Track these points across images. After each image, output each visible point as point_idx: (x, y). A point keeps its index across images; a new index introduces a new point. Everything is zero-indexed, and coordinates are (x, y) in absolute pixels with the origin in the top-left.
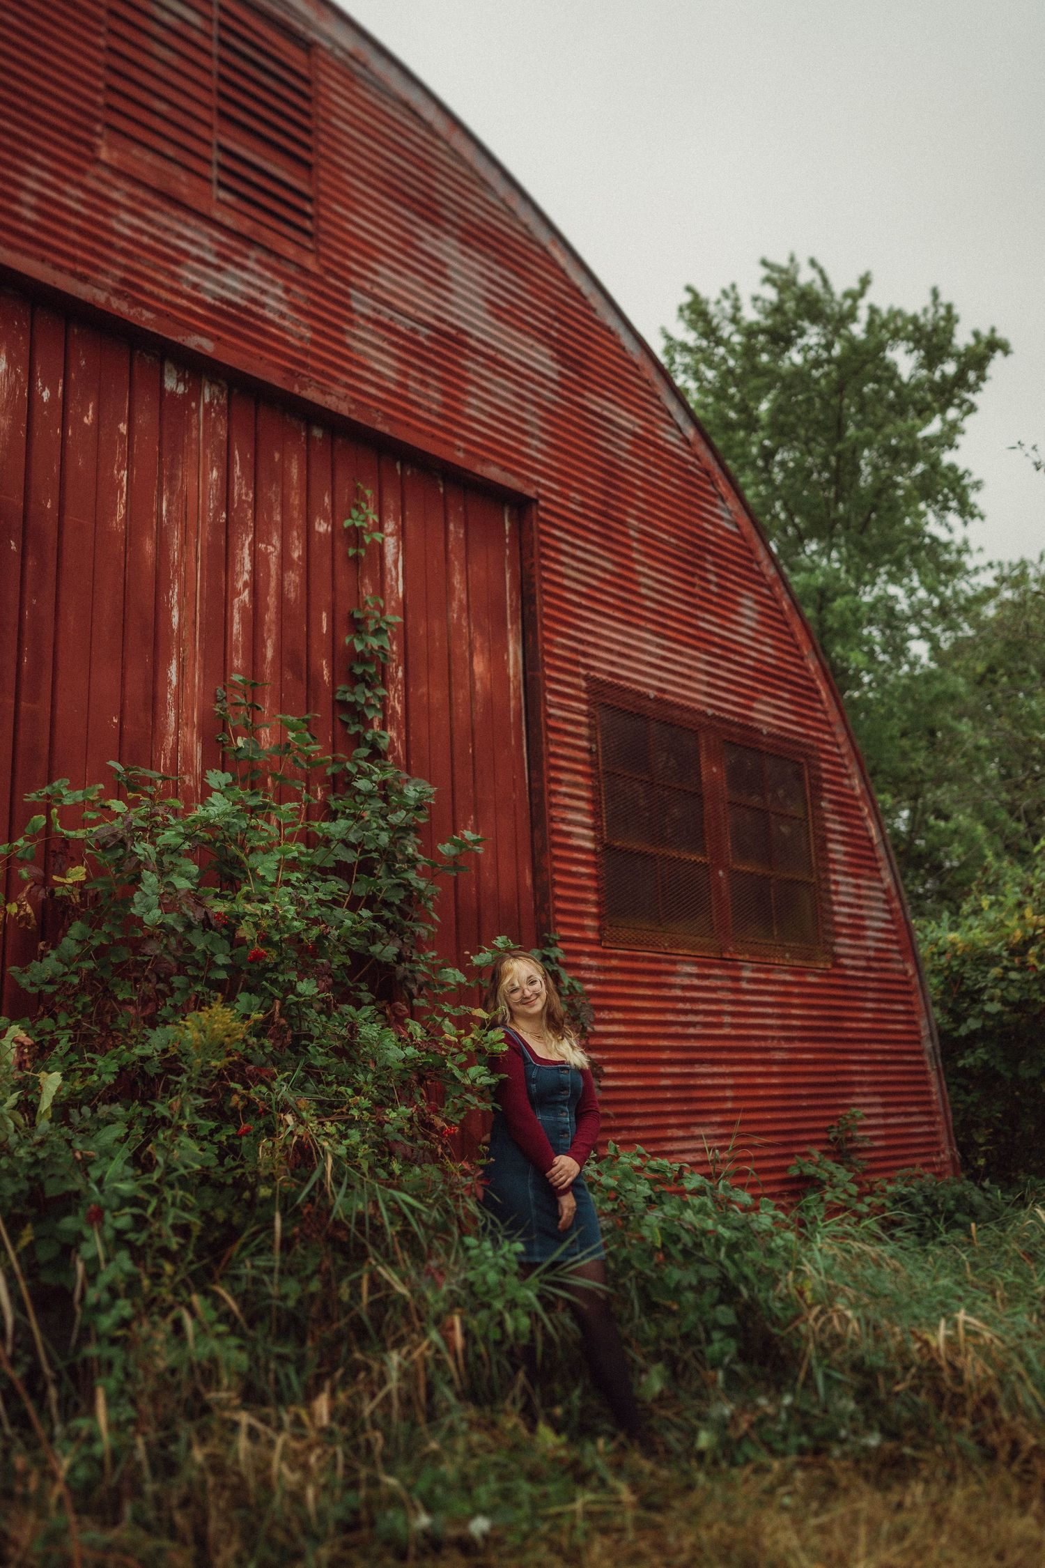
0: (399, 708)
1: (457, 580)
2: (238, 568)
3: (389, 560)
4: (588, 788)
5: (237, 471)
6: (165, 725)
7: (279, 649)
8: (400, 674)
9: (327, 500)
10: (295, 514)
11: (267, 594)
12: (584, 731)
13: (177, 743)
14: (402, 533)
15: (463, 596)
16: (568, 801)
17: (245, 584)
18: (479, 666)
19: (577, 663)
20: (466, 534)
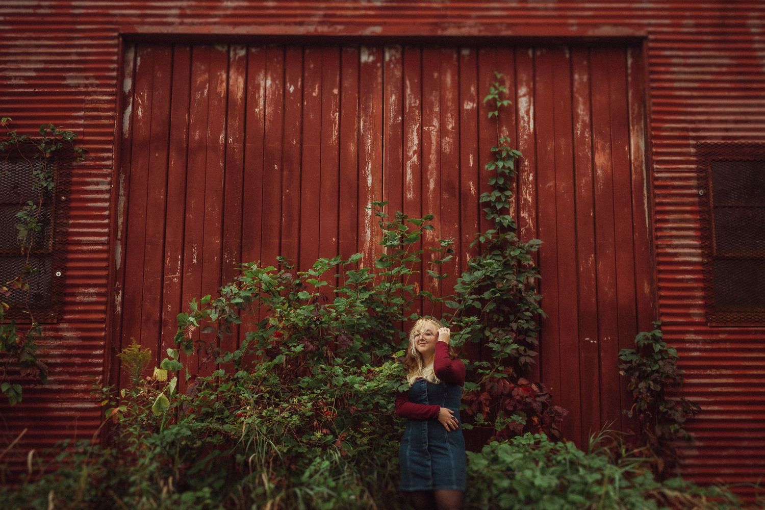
0: (530, 199)
1: (581, 110)
2: (409, 145)
3: (522, 112)
4: (695, 221)
5: (408, 91)
6: (364, 237)
7: (439, 182)
8: (531, 178)
9: (472, 89)
10: (450, 104)
11: (430, 153)
12: (693, 183)
13: (371, 245)
14: (533, 93)
15: (587, 119)
16: (674, 233)
17: (415, 152)
18: (601, 159)
19: (688, 138)
20: (590, 79)
